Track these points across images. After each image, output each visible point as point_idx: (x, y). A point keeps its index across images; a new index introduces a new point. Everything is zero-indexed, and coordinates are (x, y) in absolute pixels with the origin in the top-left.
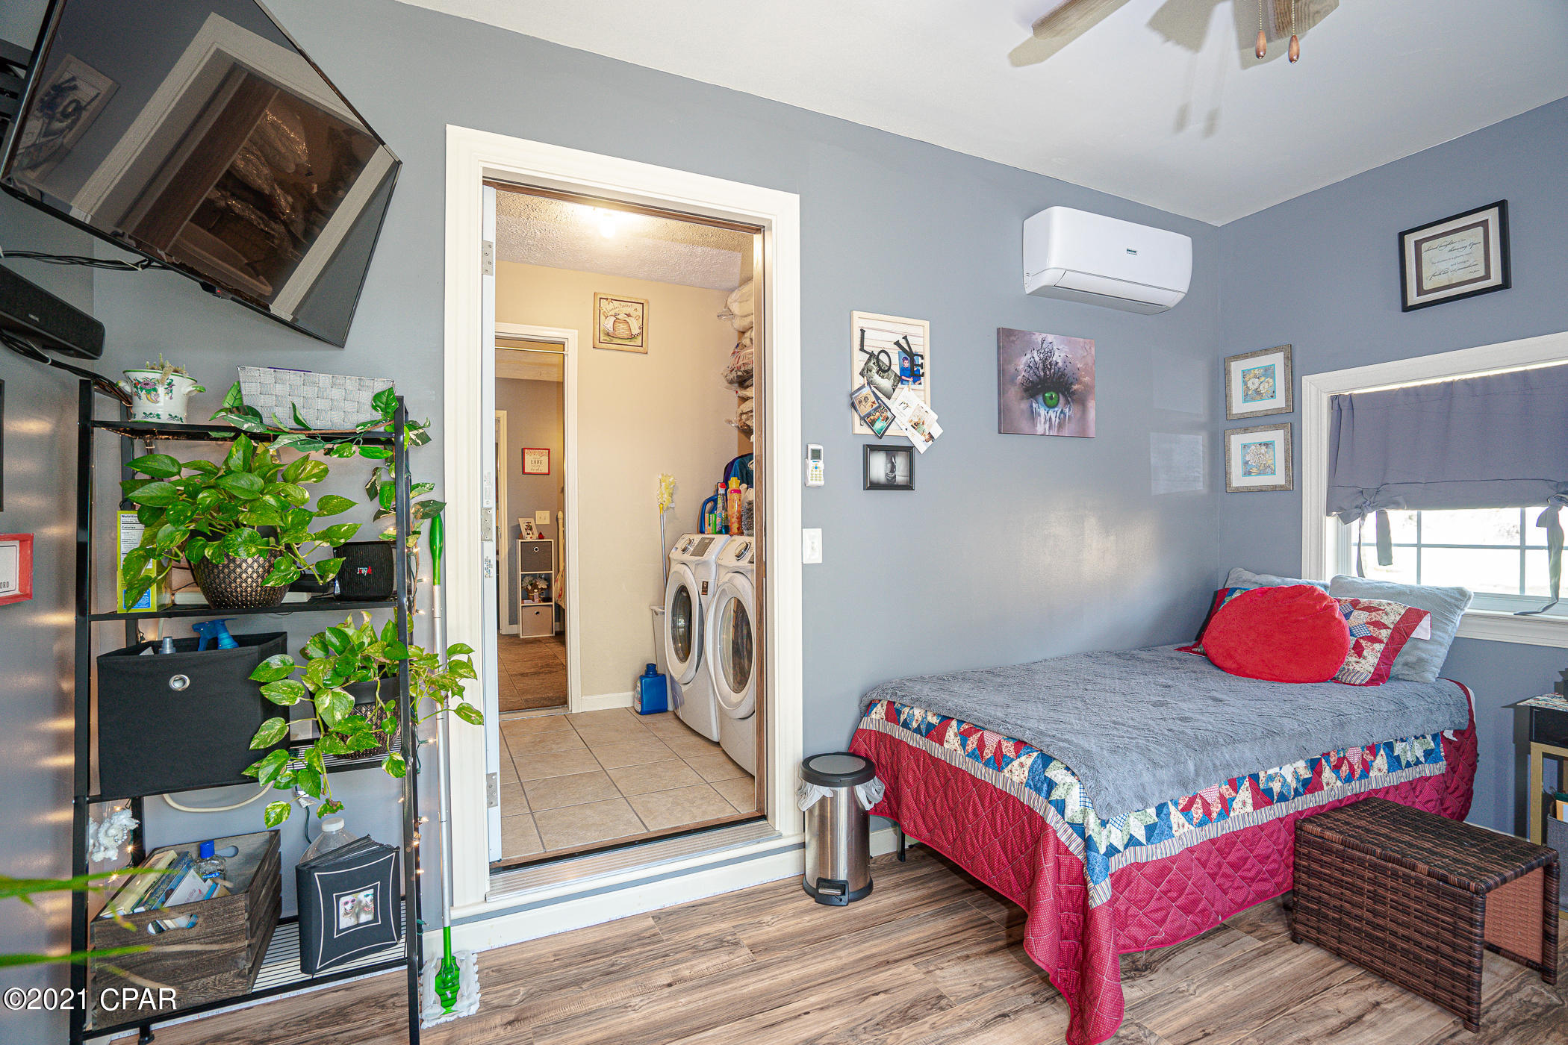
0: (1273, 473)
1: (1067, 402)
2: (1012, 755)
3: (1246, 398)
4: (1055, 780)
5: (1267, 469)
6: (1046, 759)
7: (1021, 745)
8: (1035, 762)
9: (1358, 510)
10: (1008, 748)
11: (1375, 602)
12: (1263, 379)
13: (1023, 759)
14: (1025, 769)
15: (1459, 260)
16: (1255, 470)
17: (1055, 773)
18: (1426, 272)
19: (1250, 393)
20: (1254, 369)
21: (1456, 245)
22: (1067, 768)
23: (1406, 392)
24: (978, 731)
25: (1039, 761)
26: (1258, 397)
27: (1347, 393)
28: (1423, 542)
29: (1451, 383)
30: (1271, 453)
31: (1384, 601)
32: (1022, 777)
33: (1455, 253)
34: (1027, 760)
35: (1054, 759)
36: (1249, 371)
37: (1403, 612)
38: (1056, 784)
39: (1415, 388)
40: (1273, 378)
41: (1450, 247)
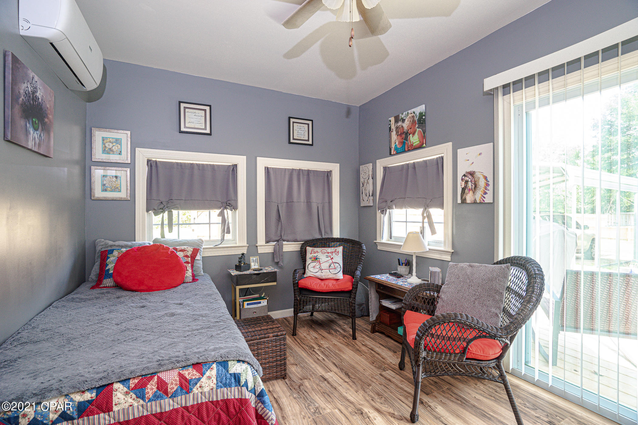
0: (120, 191)
1: (42, 130)
2: (198, 375)
3: (104, 151)
4: (238, 372)
5: (117, 189)
6: (224, 364)
7: (197, 366)
8: (218, 370)
9: (161, 210)
10: (190, 373)
11: (183, 248)
12: (114, 144)
13: (208, 374)
14: (213, 378)
15: (198, 120)
16: (109, 189)
17: (235, 368)
18: (187, 121)
19: (107, 149)
20: (110, 138)
21: (197, 114)
22: (239, 361)
23: (177, 163)
24: (152, 378)
25: (220, 368)
26: (111, 153)
27: (154, 159)
28: (180, 223)
29: (193, 163)
30: (119, 181)
31: (186, 247)
32: (212, 385)
33: (196, 117)
34: (213, 372)
35: (228, 361)
36: (107, 138)
37: (192, 250)
38: (240, 374)
39: (180, 163)
40: (121, 144)
41: (195, 114)
